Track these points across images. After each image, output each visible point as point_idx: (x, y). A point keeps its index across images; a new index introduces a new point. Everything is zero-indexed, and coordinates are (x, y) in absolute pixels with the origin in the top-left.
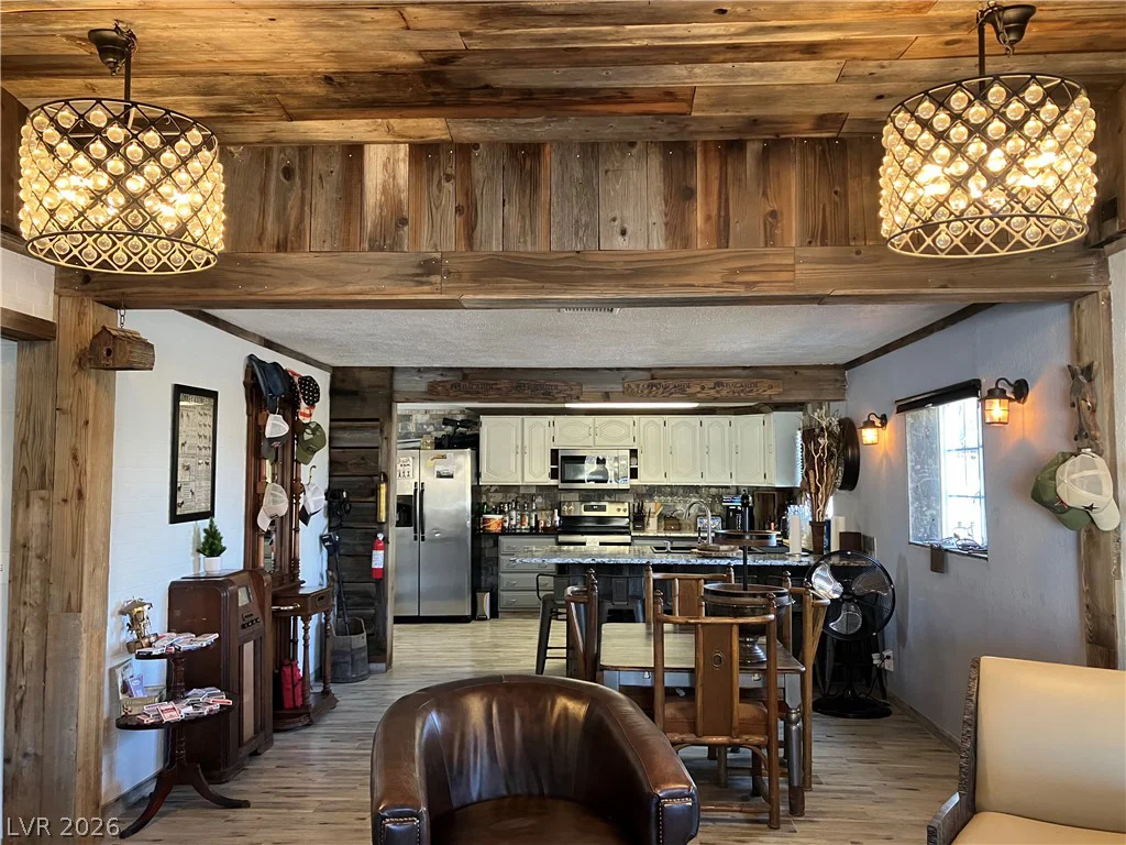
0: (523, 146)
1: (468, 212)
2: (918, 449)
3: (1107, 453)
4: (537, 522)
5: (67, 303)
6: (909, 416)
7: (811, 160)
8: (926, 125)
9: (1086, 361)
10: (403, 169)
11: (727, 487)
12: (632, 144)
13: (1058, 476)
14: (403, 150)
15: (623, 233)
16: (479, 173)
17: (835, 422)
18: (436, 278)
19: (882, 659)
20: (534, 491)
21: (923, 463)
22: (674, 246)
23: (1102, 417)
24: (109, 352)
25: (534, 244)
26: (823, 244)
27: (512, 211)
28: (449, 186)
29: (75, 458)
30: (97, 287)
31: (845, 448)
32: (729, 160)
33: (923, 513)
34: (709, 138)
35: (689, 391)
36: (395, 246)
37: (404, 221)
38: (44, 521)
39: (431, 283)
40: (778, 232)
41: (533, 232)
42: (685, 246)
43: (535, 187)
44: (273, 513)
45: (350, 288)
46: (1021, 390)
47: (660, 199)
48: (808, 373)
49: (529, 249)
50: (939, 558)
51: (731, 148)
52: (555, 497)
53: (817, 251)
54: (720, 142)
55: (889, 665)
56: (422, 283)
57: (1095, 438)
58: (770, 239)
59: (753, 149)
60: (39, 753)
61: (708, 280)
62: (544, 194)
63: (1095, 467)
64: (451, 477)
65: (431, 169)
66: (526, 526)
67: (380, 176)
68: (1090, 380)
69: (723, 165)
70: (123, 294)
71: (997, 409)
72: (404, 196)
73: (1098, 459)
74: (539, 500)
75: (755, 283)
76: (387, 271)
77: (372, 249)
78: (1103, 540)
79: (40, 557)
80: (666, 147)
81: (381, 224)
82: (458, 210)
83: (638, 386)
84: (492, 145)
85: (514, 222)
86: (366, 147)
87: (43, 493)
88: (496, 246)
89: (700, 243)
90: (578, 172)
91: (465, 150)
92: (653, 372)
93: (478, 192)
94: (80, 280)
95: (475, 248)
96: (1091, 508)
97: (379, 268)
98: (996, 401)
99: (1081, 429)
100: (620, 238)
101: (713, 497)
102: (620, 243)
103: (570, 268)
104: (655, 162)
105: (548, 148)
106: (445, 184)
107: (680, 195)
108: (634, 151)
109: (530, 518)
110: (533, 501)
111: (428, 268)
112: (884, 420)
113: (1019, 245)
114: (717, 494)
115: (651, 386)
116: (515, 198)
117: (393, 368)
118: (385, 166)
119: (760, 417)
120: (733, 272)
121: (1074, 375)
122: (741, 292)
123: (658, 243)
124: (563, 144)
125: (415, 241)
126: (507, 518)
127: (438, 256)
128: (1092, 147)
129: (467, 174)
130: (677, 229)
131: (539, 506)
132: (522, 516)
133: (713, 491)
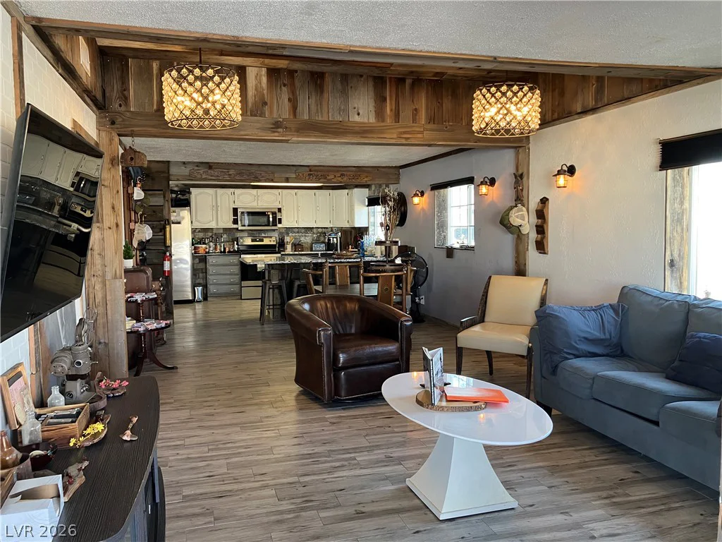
0: (316, 73)
1: (294, 102)
2: (439, 206)
3: (526, 206)
4: (225, 249)
5: (103, 134)
6: (436, 192)
7: (430, 88)
8: (493, 95)
9: (520, 172)
10: (264, 79)
11: (327, 228)
12: (361, 76)
13: (510, 214)
14: (264, 71)
15: (359, 114)
16: (298, 84)
17: (396, 194)
18: (280, 130)
19: (419, 299)
20: (222, 231)
21: (441, 213)
22: (378, 121)
23: (525, 193)
24: (132, 159)
25: (322, 117)
26: (434, 123)
27: (313, 101)
28: (284, 89)
29: (113, 208)
30: (118, 126)
31: (401, 206)
32: (400, 86)
33: (441, 235)
34: (393, 76)
35: (328, 178)
36: (262, 115)
37: (265, 103)
38: (101, 237)
39: (278, 132)
40: (417, 117)
41: (321, 111)
42: (383, 122)
43: (322, 92)
44: (139, 239)
45: (242, 133)
46: (492, 182)
47: (373, 100)
48: (383, 170)
49: (320, 119)
50: (450, 252)
51: (400, 81)
52: (234, 234)
53: (431, 126)
54: (396, 78)
55: (423, 302)
56: (274, 132)
57: (522, 200)
58: (414, 120)
59: (408, 82)
60: (107, 341)
61: (392, 136)
62: (326, 95)
63: (522, 211)
64: (179, 223)
65: (277, 80)
66: (218, 251)
67: (254, 83)
68: (522, 179)
69: (397, 89)
70: (133, 131)
71: (484, 189)
72: (265, 92)
73: (524, 209)
74: (225, 236)
75: (409, 138)
76: (259, 125)
77: (251, 115)
78: (523, 237)
79: (100, 254)
80: (375, 78)
81: (255, 103)
82: (290, 100)
83: (303, 175)
84: (303, 71)
85: (313, 107)
86: (247, 68)
87: (98, 224)
88: (306, 117)
89: (389, 121)
90: (339, 86)
91: (292, 73)
92: (310, 168)
93: (298, 93)
94: (110, 123)
95: (297, 117)
96: (520, 226)
97: (255, 124)
98: (484, 186)
99: (518, 197)
100: (357, 116)
101: (321, 233)
102: (357, 119)
103: (335, 128)
104: (371, 84)
105: (327, 75)
106: (283, 87)
107: (380, 100)
108: (362, 79)
109: (221, 246)
110: (222, 237)
111: (277, 125)
112: (422, 194)
113: (513, 134)
114: (323, 232)
115: (309, 175)
116: (314, 97)
117: (169, 162)
118: (256, 77)
119: (346, 191)
120: (401, 133)
121: (516, 177)
122: (404, 141)
123: (372, 120)
124: (334, 74)
125: (271, 112)
126: (208, 247)
127: (281, 120)
128: (539, 107)
129: (293, 85)
130: (380, 114)
131: (225, 240)
132: (216, 245)
133: (320, 230)
